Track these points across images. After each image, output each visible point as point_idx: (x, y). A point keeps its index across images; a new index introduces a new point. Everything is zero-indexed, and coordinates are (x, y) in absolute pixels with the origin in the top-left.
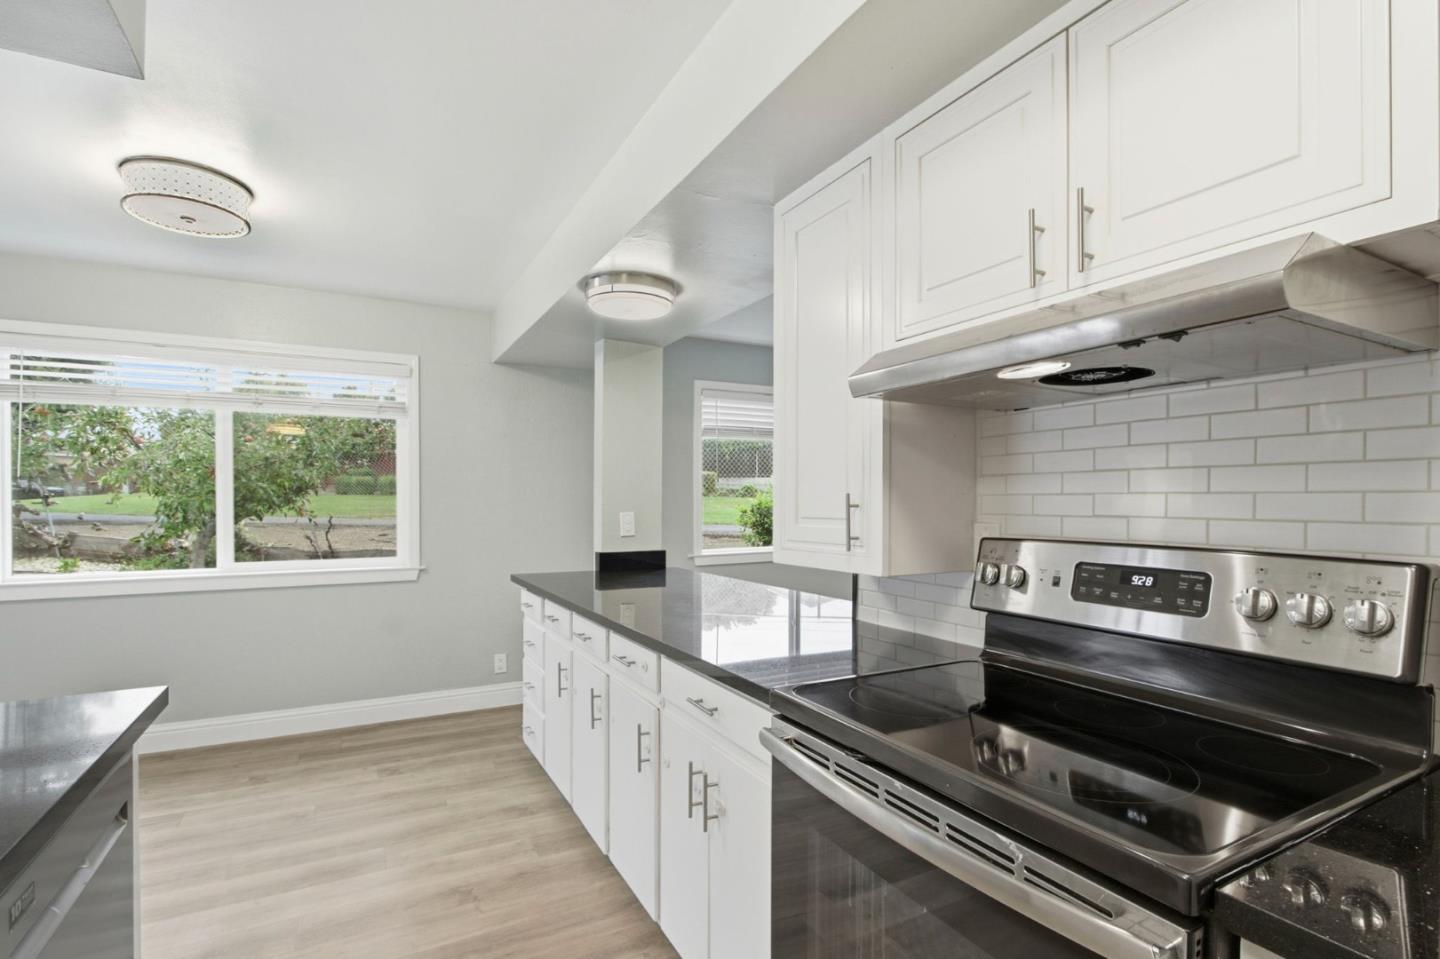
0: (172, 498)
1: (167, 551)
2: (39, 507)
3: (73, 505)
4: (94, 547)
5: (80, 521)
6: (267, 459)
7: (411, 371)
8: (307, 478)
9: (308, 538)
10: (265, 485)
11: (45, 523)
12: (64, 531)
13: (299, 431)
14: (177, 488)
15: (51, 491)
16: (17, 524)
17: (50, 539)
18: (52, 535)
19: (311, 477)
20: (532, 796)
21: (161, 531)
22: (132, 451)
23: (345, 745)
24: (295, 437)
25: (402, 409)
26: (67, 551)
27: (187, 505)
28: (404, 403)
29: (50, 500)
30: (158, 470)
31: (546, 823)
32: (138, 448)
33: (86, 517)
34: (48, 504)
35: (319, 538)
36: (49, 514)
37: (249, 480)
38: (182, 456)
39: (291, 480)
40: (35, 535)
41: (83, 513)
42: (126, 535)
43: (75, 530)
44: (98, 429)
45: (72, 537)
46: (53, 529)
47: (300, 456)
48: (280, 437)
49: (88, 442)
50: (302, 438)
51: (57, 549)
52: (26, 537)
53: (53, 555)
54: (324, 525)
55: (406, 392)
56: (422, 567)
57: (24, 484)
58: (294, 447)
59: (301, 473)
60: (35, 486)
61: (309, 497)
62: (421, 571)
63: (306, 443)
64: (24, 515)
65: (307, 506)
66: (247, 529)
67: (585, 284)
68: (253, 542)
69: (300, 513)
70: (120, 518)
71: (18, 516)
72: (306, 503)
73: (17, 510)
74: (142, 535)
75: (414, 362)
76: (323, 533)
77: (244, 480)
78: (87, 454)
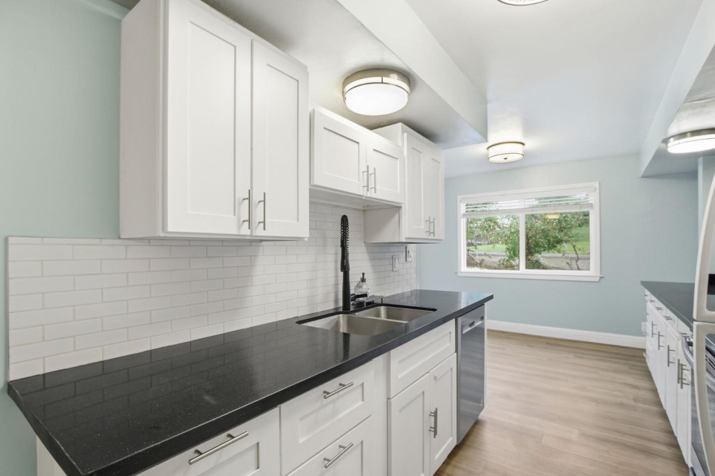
0: (510, 246)
1: (512, 267)
2: (474, 249)
3: (483, 249)
4: (489, 264)
5: (485, 255)
6: (542, 230)
7: (595, 189)
8: (559, 237)
9: (568, 263)
10: (542, 240)
11: (475, 255)
12: (481, 258)
13: (557, 217)
14: (511, 242)
15: (478, 244)
16: (468, 255)
17: (477, 261)
18: (477, 259)
19: (561, 236)
20: (643, 383)
21: (507, 258)
22: (498, 229)
23: (563, 344)
24: (555, 219)
25: (591, 205)
26: (481, 265)
27: (514, 248)
28: (592, 204)
29: (477, 247)
30: (505, 236)
31: (647, 395)
32: (500, 228)
33: (487, 253)
34: (476, 248)
35: (573, 264)
36: (477, 252)
37: (536, 238)
38: (512, 230)
39: (553, 237)
40: (473, 259)
41: (486, 252)
42: (496, 260)
43: (484, 257)
44: (488, 222)
45: (483, 260)
46: (478, 257)
47: (557, 227)
48: (548, 220)
49: (485, 227)
50: (559, 219)
51: (478, 264)
52: (470, 259)
53: (477, 266)
54: (574, 258)
55: (593, 199)
56: (602, 276)
57: (470, 241)
58: (555, 224)
59: (557, 235)
60: (473, 242)
61: (563, 245)
62: (601, 277)
63: (560, 221)
64: (470, 252)
65: (563, 249)
66: (542, 259)
67: (666, 141)
68: (544, 264)
69: (559, 252)
70: (497, 254)
71: (468, 252)
72: (562, 247)
73: (468, 250)
74: (501, 259)
75: (597, 185)
76: (575, 261)
77: (534, 239)
78: (485, 231)
